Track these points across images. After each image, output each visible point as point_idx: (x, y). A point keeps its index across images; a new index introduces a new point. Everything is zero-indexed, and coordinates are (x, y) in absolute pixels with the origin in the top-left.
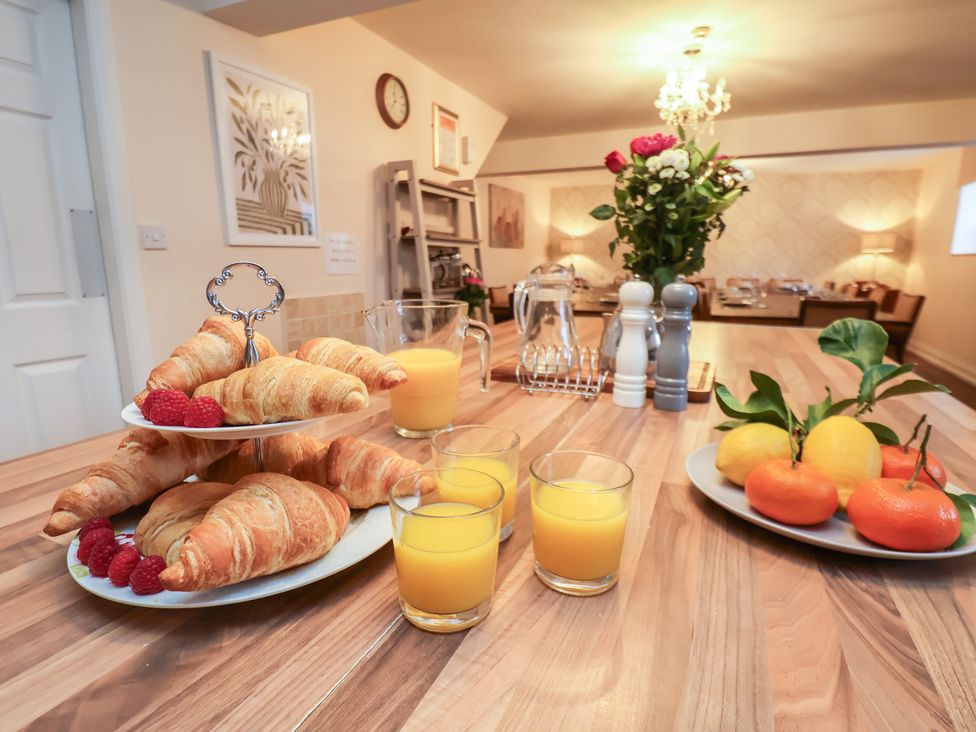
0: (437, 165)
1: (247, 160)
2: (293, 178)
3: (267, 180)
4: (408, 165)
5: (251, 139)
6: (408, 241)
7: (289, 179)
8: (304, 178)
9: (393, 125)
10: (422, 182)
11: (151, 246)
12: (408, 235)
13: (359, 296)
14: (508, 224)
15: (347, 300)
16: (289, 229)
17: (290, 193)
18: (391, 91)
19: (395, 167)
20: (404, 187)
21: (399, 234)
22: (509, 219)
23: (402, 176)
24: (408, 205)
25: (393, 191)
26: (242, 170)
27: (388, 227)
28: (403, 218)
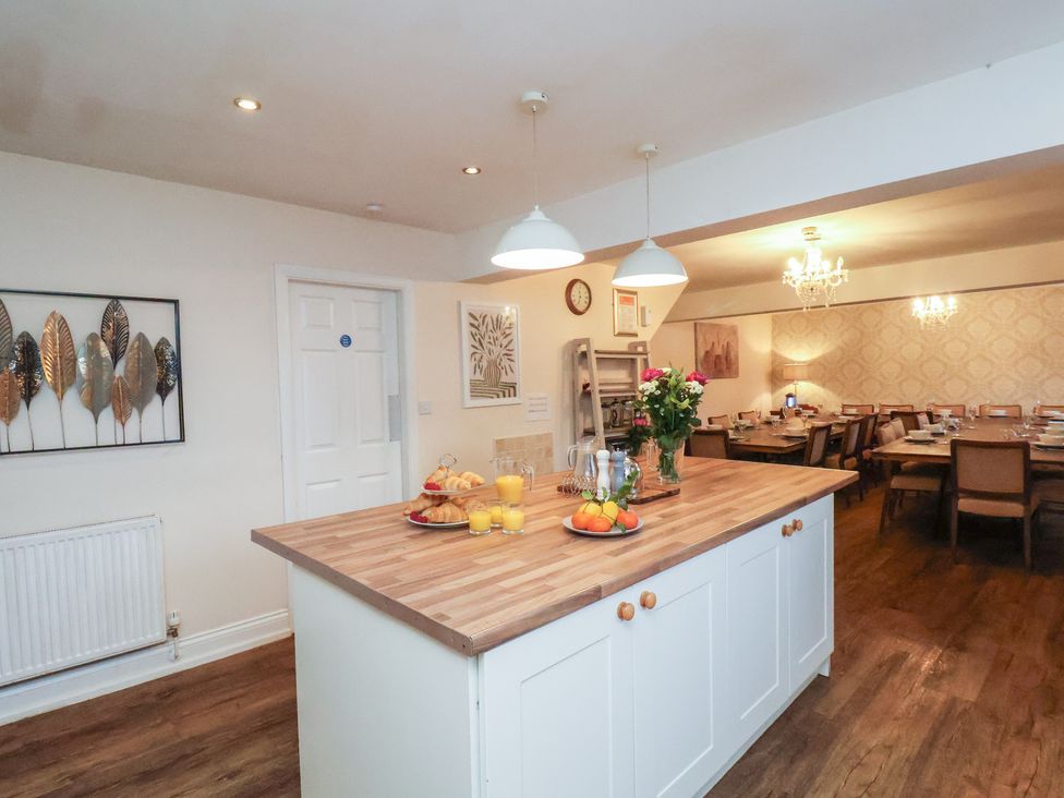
0: (616, 332)
1: (478, 356)
2: (505, 362)
3: (489, 367)
4: (587, 341)
5: (481, 344)
6: (587, 393)
7: (502, 364)
8: (512, 361)
9: (577, 312)
10: (596, 352)
11: (424, 411)
12: (588, 389)
13: (548, 436)
14: (718, 357)
15: (539, 438)
16: (501, 394)
17: (503, 371)
18: (578, 291)
19: (578, 343)
20: (584, 355)
21: (581, 390)
22: (719, 351)
23: (583, 348)
24: (587, 367)
25: (576, 360)
26: (473, 363)
27: (574, 383)
28: (584, 377)
